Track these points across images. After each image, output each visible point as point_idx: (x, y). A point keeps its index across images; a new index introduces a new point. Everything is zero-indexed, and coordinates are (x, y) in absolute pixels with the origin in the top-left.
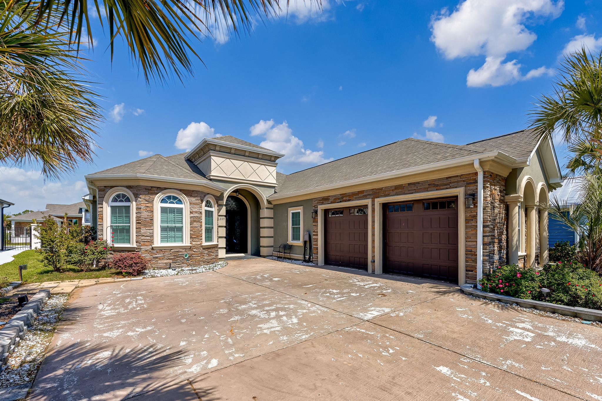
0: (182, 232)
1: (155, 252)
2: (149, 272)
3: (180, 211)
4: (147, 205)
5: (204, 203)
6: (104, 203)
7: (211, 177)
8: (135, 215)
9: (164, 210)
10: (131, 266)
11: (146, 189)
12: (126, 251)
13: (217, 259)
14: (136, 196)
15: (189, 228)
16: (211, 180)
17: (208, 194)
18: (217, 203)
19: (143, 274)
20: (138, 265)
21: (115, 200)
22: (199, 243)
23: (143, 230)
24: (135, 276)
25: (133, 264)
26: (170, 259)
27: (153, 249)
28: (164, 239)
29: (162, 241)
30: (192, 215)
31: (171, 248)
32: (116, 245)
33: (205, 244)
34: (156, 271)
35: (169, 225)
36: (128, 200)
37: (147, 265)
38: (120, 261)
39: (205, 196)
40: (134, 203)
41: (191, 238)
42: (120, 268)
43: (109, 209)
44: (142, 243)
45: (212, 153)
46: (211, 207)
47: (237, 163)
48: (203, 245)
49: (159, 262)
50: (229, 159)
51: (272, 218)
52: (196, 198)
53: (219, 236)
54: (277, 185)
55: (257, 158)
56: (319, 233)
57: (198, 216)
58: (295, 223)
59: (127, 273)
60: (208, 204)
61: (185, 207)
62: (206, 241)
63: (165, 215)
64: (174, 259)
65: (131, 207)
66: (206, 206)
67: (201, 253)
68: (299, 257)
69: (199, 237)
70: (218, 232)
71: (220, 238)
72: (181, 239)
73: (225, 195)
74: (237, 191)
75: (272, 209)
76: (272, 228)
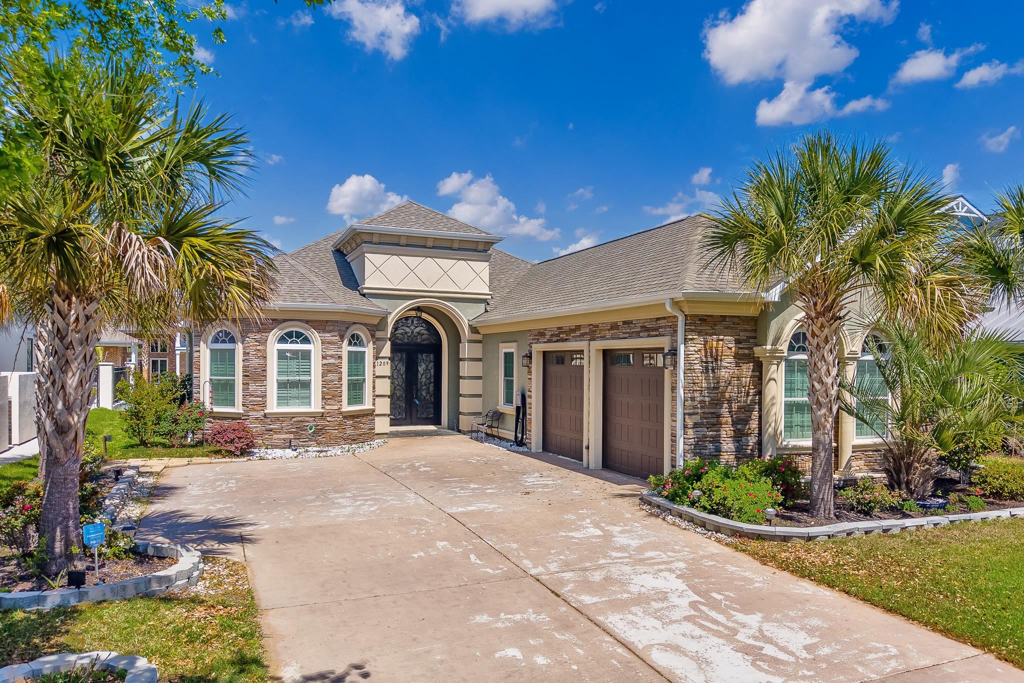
0: (310, 389)
1: (268, 420)
2: (259, 452)
3: (306, 355)
4: (258, 348)
5: (346, 342)
6: (201, 343)
7: (365, 291)
8: (241, 364)
9: (282, 355)
10: (232, 441)
12: (229, 418)
13: (370, 435)
14: (244, 335)
15: (321, 383)
16: (364, 295)
17: (354, 323)
18: (373, 336)
19: (251, 454)
20: (242, 440)
21: (216, 340)
22: (336, 407)
23: (252, 387)
24: (238, 456)
25: (234, 439)
26: (291, 433)
27: (265, 416)
28: (282, 400)
29: (279, 404)
30: (325, 362)
31: (292, 416)
32: (216, 409)
33: (346, 408)
34: (269, 451)
35: (290, 378)
36: (232, 340)
37: (255, 441)
38: (219, 433)
39: (347, 328)
40: (240, 345)
41: (323, 399)
42: (219, 444)
43: (208, 352)
44: (251, 407)
45: (365, 247)
46: (361, 344)
47: (412, 261)
48: (343, 410)
49: (275, 436)
50: (396, 255)
51: (480, 360)
52: (333, 334)
53: (377, 393)
54: (490, 297)
55: (451, 249)
56: (533, 394)
57: (337, 362)
58: (509, 372)
59: (227, 451)
60: (355, 340)
61: (315, 348)
62: (349, 403)
63: (284, 362)
64: (297, 432)
65: (236, 351)
66: (350, 344)
67: (340, 425)
68: (511, 435)
69: (337, 397)
70: (374, 388)
71: (377, 396)
72: (307, 400)
73: (389, 320)
74: (418, 309)
75: (480, 342)
76: (479, 378)
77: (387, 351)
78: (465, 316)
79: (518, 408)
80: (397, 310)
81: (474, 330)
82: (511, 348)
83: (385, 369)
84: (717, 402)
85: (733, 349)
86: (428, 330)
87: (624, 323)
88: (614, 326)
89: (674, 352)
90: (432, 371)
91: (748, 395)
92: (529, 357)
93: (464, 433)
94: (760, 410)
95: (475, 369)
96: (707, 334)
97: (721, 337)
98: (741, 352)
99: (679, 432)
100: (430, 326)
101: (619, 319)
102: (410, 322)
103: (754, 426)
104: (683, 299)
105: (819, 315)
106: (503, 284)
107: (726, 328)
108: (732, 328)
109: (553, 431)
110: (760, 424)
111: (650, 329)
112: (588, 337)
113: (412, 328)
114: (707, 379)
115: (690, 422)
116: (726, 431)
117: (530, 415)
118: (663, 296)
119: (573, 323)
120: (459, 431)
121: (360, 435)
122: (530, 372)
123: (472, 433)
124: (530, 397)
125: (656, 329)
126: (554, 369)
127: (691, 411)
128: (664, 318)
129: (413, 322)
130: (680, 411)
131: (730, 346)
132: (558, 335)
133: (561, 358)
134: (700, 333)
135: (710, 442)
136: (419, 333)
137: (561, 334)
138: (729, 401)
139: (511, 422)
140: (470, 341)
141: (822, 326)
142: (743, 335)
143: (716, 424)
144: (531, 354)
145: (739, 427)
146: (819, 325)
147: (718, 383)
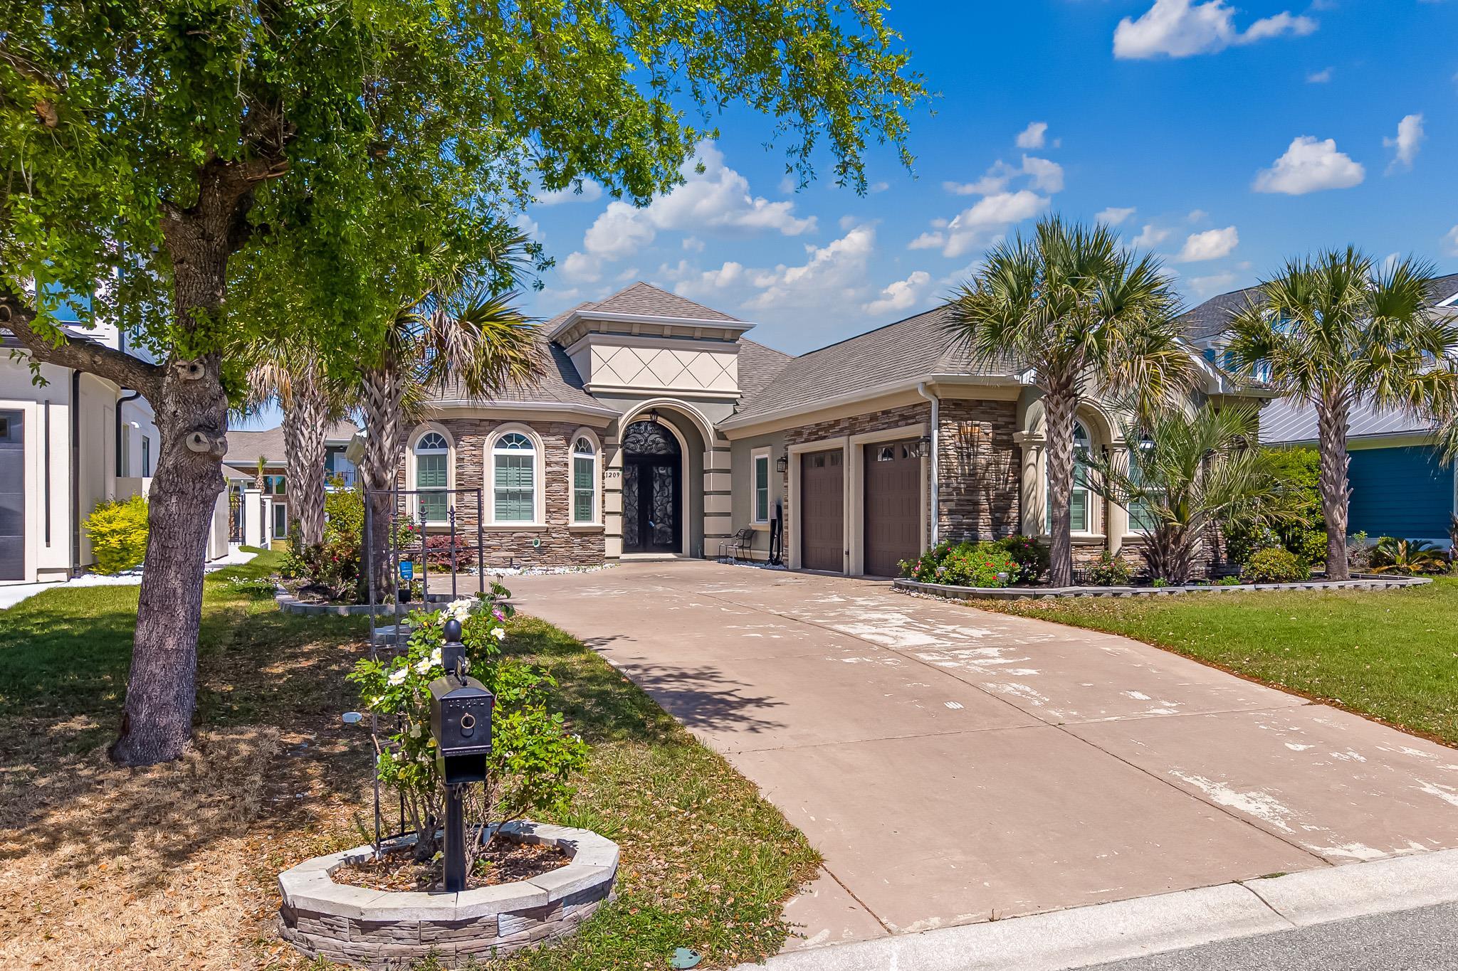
0: (532, 501)
1: (486, 535)
3: (528, 462)
4: (474, 453)
5: (572, 448)
6: (407, 448)
7: (591, 389)
8: (454, 471)
9: (501, 461)
10: (449, 555)
11: (471, 425)
12: (441, 533)
13: (600, 558)
14: (457, 438)
15: (545, 493)
16: (590, 394)
17: (582, 426)
18: (602, 442)
19: (469, 570)
20: (461, 554)
21: (423, 445)
22: (562, 522)
23: (467, 498)
26: (510, 550)
28: (501, 514)
29: (497, 518)
30: (549, 469)
31: (512, 531)
32: (429, 524)
33: (573, 524)
35: (509, 487)
36: (444, 445)
37: (473, 556)
38: (434, 546)
39: (574, 431)
40: (453, 450)
41: (547, 512)
42: (434, 558)
43: (414, 459)
44: (465, 521)
45: (591, 337)
46: (589, 451)
47: (647, 353)
48: (570, 525)
49: (494, 554)
50: (629, 347)
51: (728, 471)
52: (557, 437)
53: (607, 510)
54: (739, 396)
55: (692, 338)
56: (790, 504)
57: (562, 469)
58: (762, 482)
59: (444, 566)
60: (582, 446)
61: (537, 453)
62: (576, 519)
63: (503, 470)
64: (519, 550)
65: (448, 457)
66: (577, 450)
67: (567, 542)
68: (765, 555)
69: (562, 510)
70: (603, 502)
71: (608, 513)
72: (530, 514)
73: (620, 424)
74: (653, 411)
75: (727, 450)
76: (728, 493)
77: (617, 460)
78: (710, 419)
79: (773, 522)
80: (628, 413)
81: (720, 435)
82: (764, 453)
83: (616, 481)
84: (973, 489)
85: (991, 435)
86: (664, 437)
87: (884, 413)
88: (873, 417)
89: (928, 439)
90: (670, 488)
91: (1006, 482)
92: (785, 460)
93: (710, 558)
94: (1020, 499)
95: (725, 482)
96: (962, 419)
97: (978, 422)
98: (999, 438)
99: (934, 520)
100: (666, 433)
101: (876, 409)
102: (643, 427)
103: (1014, 515)
104: (934, 382)
105: (1054, 392)
106: (755, 382)
107: (983, 413)
108: (988, 413)
109: (814, 543)
110: (1020, 513)
111: (906, 418)
112: (847, 432)
113: (646, 435)
114: (962, 464)
115: (945, 510)
116: (984, 519)
117: (787, 528)
118: (916, 380)
119: (831, 418)
120: (704, 557)
121: (589, 556)
122: (786, 479)
123: (722, 558)
124: (787, 507)
125: (913, 417)
126: (813, 472)
127: (945, 498)
128: (920, 404)
129: (646, 428)
130: (934, 496)
131: (987, 431)
132: (816, 433)
133: (819, 459)
134: (954, 418)
135: (967, 530)
136: (653, 441)
137: (820, 432)
138: (987, 488)
139: (765, 541)
140: (716, 449)
141: (1057, 404)
142: (1001, 421)
143: (974, 510)
144: (787, 457)
145: (997, 515)
146: (1055, 402)
147: (975, 469)
